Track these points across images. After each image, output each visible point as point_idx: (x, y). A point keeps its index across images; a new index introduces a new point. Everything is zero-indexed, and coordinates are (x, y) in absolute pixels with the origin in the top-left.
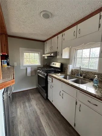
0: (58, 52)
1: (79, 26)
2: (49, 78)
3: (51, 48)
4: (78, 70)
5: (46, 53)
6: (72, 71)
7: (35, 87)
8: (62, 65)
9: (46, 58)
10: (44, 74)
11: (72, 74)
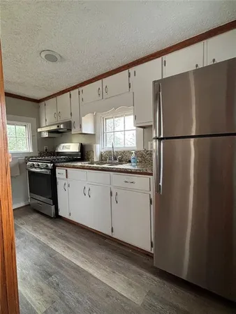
0: (73, 122)
1: (106, 81)
2: (58, 171)
3: (58, 114)
4: (110, 152)
5: (44, 124)
6: (101, 155)
7: (22, 204)
8: (82, 147)
9: (46, 135)
10: (47, 166)
11: (102, 160)
